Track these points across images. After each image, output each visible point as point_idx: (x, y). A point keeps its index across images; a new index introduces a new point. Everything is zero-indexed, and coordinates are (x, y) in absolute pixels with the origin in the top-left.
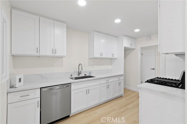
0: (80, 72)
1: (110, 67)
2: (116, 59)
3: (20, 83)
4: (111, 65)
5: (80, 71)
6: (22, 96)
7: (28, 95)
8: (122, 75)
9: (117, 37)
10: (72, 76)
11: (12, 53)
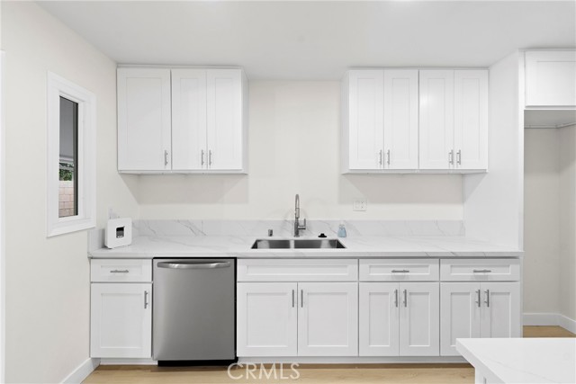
0: (301, 223)
1: (455, 212)
2: (482, 173)
3: (120, 239)
4: (463, 200)
5: (301, 219)
6: (116, 271)
7: (127, 271)
8: (511, 257)
9: (486, 68)
10: (271, 235)
11: (119, 169)
